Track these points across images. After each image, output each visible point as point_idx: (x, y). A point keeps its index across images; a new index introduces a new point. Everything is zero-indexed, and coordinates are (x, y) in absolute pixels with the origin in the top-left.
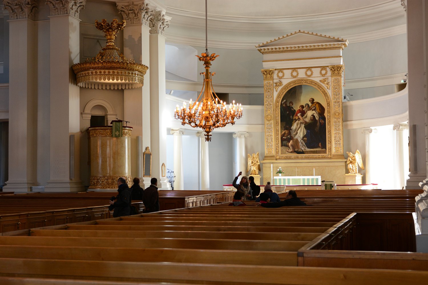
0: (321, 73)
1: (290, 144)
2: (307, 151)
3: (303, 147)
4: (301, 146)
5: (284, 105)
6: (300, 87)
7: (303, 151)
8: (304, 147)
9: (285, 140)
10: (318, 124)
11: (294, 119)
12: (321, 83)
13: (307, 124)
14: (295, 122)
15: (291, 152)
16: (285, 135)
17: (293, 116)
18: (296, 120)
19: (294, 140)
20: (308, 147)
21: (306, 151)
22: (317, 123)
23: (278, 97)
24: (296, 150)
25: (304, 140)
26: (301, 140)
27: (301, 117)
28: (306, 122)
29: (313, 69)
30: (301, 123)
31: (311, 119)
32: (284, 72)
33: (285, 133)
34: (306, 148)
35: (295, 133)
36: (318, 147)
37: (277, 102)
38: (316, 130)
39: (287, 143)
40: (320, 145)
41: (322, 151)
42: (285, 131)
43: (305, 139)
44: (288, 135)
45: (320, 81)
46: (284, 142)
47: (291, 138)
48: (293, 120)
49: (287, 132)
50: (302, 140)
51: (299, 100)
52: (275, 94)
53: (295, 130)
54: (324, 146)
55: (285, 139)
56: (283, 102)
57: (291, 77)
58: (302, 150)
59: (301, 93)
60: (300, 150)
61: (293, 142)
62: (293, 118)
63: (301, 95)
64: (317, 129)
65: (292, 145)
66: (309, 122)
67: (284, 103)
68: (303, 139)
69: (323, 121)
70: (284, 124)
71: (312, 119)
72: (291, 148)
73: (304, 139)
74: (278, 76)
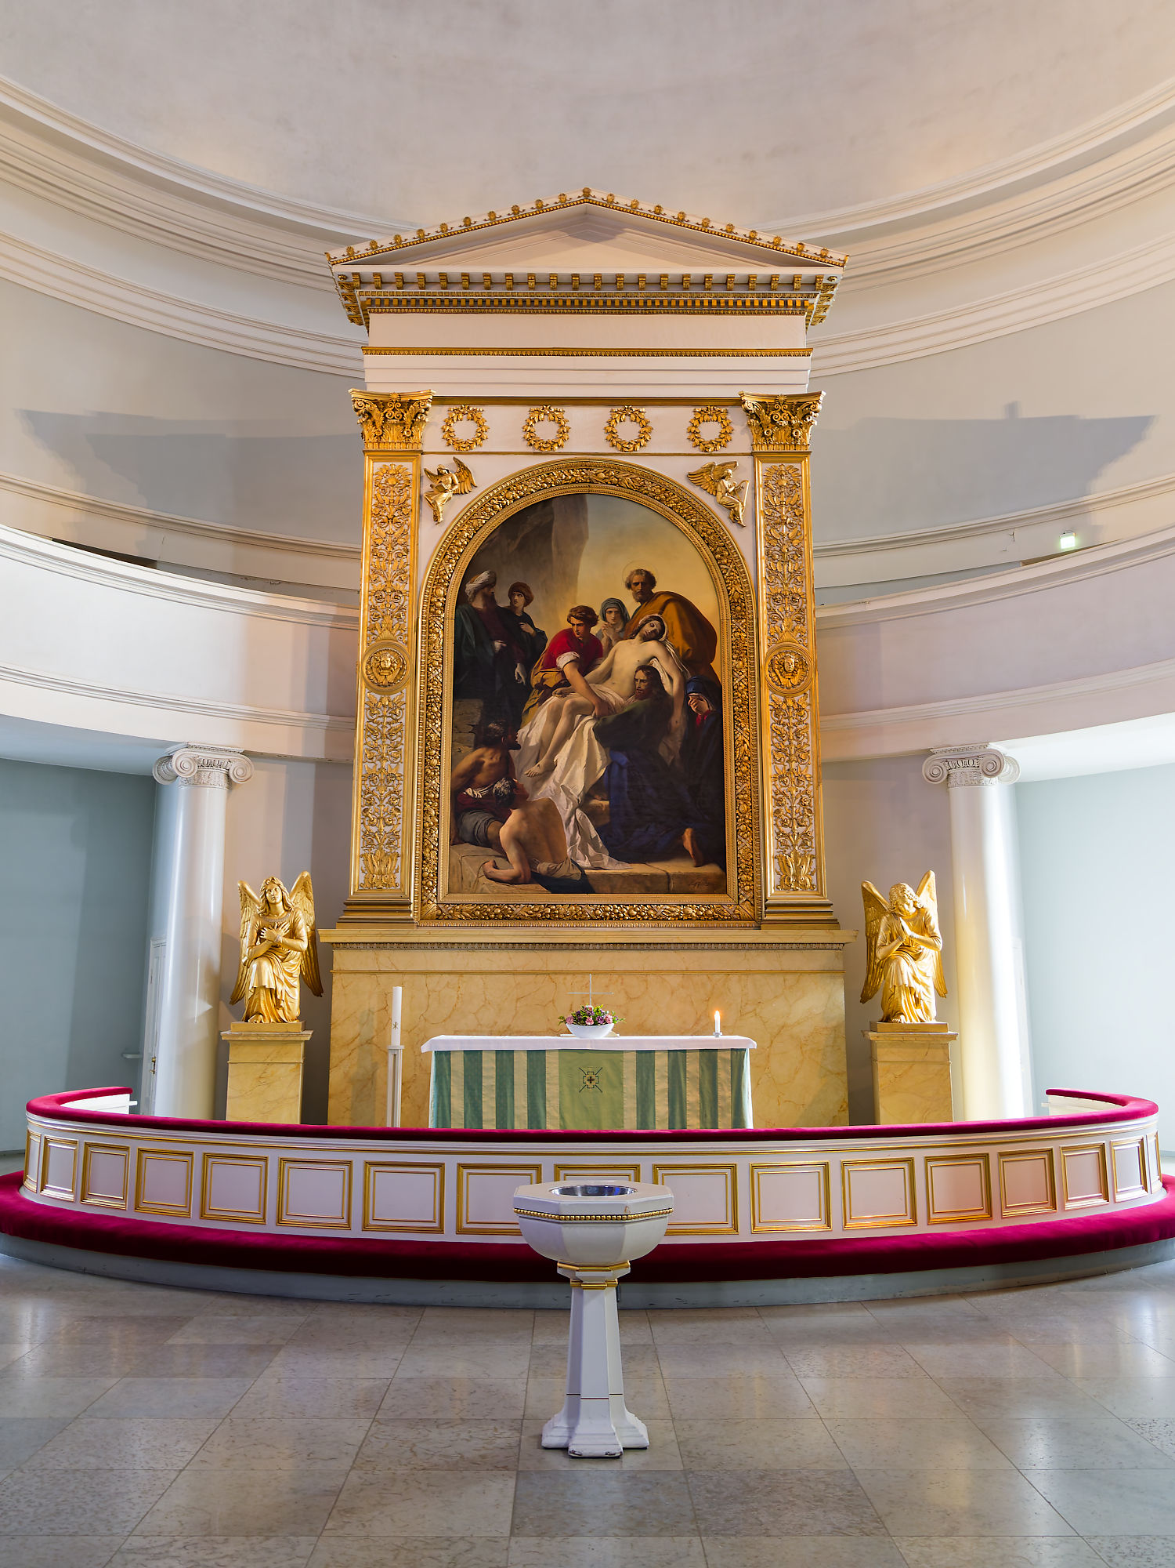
0: (694, 433)
1: (504, 832)
2: (608, 877)
3: (585, 852)
4: (573, 841)
5: (479, 604)
6: (576, 502)
7: (583, 874)
8: (590, 848)
9: (476, 805)
10: (678, 718)
11: (535, 681)
12: (696, 491)
13: (610, 718)
14: (542, 701)
15: (514, 881)
16: (481, 777)
17: (528, 669)
18: (546, 691)
19: (534, 810)
20: (619, 853)
21: (604, 875)
22: (669, 712)
23: (447, 551)
24: (543, 867)
25: (592, 813)
26: (573, 812)
27: (577, 674)
28: (604, 704)
29: (650, 413)
30: (577, 710)
31: (635, 692)
32: (484, 415)
33: (477, 766)
34: (606, 858)
35: (535, 769)
36: (676, 852)
37: (438, 580)
38: (662, 750)
39: (487, 823)
40: (688, 844)
41: (699, 875)
42: (479, 751)
43: (599, 807)
44: (499, 780)
45: (692, 477)
46: (472, 820)
47: (516, 797)
48: (527, 689)
49: (488, 757)
50: (579, 812)
51: (569, 578)
52: (429, 538)
53: (542, 746)
54: (713, 851)
55: (474, 798)
56: (470, 587)
57: (524, 447)
58: (581, 869)
59: (580, 538)
60: (564, 870)
61: (526, 817)
62: (528, 679)
63: (580, 551)
64: (670, 748)
65: (517, 840)
66: (623, 707)
67: (476, 592)
68: (584, 803)
69: (705, 706)
70: (475, 709)
71: (643, 686)
72: (512, 854)
73: (595, 802)
74: (449, 436)
